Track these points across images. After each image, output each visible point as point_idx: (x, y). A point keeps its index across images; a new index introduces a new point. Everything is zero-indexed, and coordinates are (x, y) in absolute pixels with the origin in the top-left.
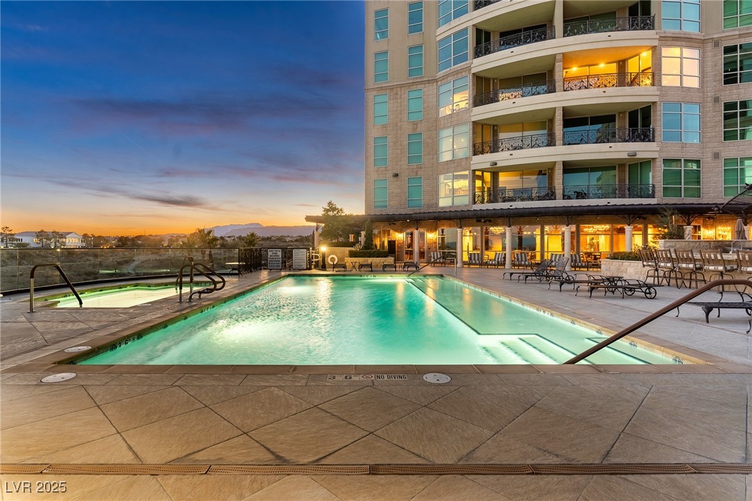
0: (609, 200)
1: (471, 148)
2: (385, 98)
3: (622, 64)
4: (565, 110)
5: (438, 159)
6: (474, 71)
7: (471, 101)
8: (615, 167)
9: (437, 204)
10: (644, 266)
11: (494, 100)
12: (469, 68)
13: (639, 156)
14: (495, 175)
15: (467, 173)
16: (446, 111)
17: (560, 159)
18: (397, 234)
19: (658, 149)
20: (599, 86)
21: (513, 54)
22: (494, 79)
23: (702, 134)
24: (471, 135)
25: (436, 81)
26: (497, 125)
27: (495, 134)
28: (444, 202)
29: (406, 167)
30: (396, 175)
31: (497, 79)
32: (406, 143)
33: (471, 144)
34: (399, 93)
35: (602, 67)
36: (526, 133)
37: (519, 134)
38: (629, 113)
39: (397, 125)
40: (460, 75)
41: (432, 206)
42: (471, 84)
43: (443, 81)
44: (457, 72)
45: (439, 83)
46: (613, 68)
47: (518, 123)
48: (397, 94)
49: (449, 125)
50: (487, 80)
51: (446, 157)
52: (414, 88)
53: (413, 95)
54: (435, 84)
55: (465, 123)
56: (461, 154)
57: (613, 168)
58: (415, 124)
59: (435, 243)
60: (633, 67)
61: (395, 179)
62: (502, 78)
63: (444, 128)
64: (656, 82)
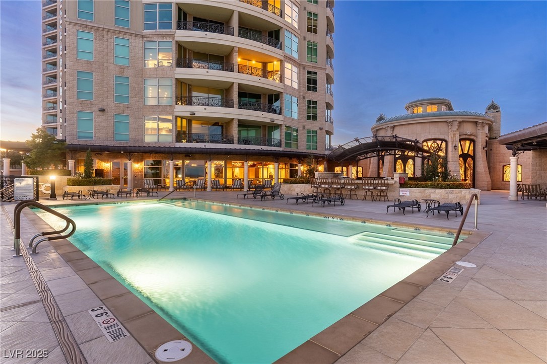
0: (262, 147)
1: (175, 99)
2: (91, 37)
3: (265, 65)
4: (240, 86)
5: (143, 102)
6: (177, 39)
7: (175, 62)
8: (261, 127)
9: (143, 140)
10: (312, 187)
11: (190, 66)
12: (173, 37)
13: (276, 122)
14: (189, 121)
15: (170, 118)
16: (151, 64)
17: (236, 117)
18: (103, 163)
19: (283, 120)
20: (257, 75)
21: (206, 36)
22: (189, 50)
23: (299, 114)
24: (175, 89)
25: (143, 37)
26: (191, 85)
27: (190, 92)
28: (149, 139)
29: (113, 104)
30: (103, 110)
31: (191, 50)
32: (113, 82)
33: (174, 96)
34: (105, 36)
35: (254, 63)
36: (211, 95)
37: (206, 95)
38: (268, 95)
39: (103, 65)
40: (164, 39)
41: (138, 141)
42: (174, 48)
43: (148, 39)
44: (162, 36)
45: (145, 39)
46: (260, 66)
47: (205, 87)
48: (103, 36)
49: (155, 76)
50: (185, 49)
51: (151, 102)
52: (121, 36)
53: (119, 42)
54: (141, 39)
55: (169, 78)
56: (164, 102)
57: (260, 127)
58: (122, 68)
59: (141, 172)
60: (270, 67)
61: (102, 113)
62: (195, 51)
63: (150, 78)
64: (282, 81)
